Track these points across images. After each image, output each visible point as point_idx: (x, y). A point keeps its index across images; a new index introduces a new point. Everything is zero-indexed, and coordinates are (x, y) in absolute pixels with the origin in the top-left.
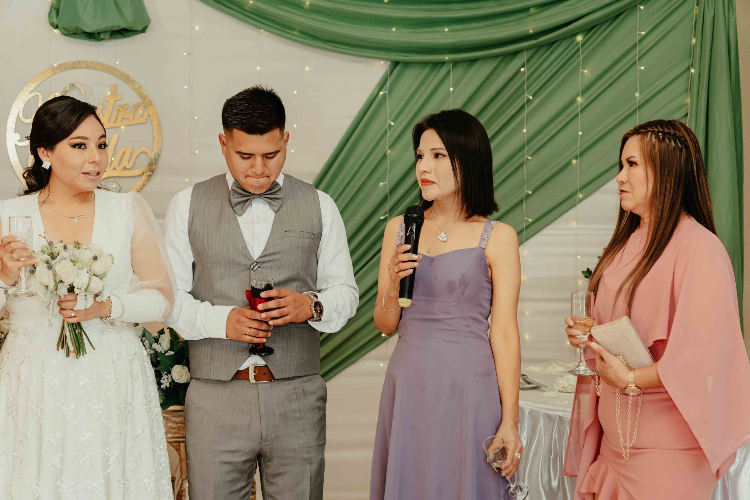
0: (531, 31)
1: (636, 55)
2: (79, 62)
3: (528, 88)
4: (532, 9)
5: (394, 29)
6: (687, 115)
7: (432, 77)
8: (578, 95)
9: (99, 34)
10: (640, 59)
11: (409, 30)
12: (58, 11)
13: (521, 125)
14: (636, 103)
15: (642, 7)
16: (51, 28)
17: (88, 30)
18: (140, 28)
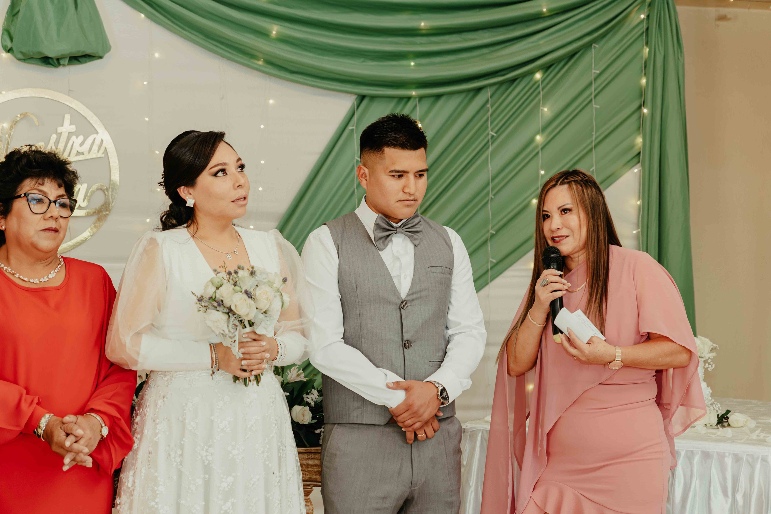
1: (591, 94)
3: (491, 124)
6: (639, 153)
8: (538, 133)
9: (58, 60)
10: (595, 97)
12: (11, 33)
14: (592, 142)
15: (597, 46)
16: (3, 51)
17: (48, 56)
18: (101, 55)
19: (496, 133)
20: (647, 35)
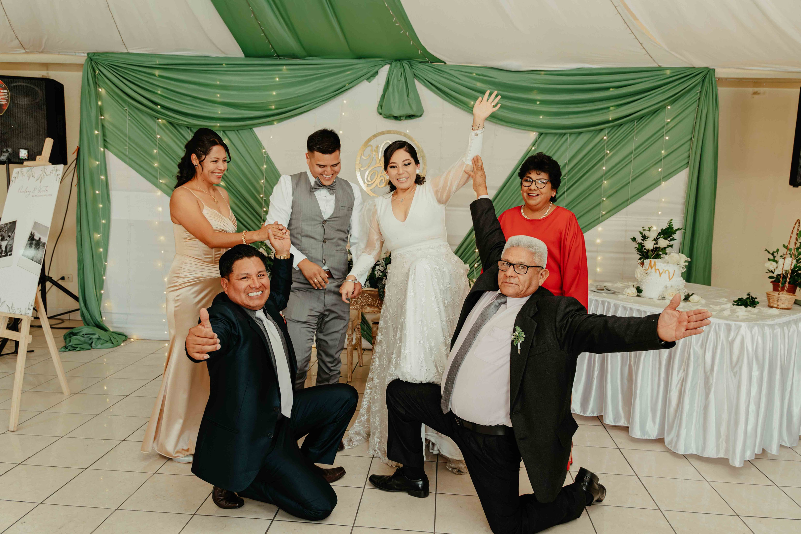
0: (610, 119)
1: (663, 132)
2: (390, 131)
3: (607, 147)
4: (611, 108)
5: (541, 117)
7: (559, 140)
9: (400, 117)
10: (666, 133)
11: (548, 118)
12: (381, 107)
13: (602, 165)
15: (669, 107)
16: (379, 114)
17: (395, 115)
18: (419, 115)
19: (610, 151)
20: (699, 102)
